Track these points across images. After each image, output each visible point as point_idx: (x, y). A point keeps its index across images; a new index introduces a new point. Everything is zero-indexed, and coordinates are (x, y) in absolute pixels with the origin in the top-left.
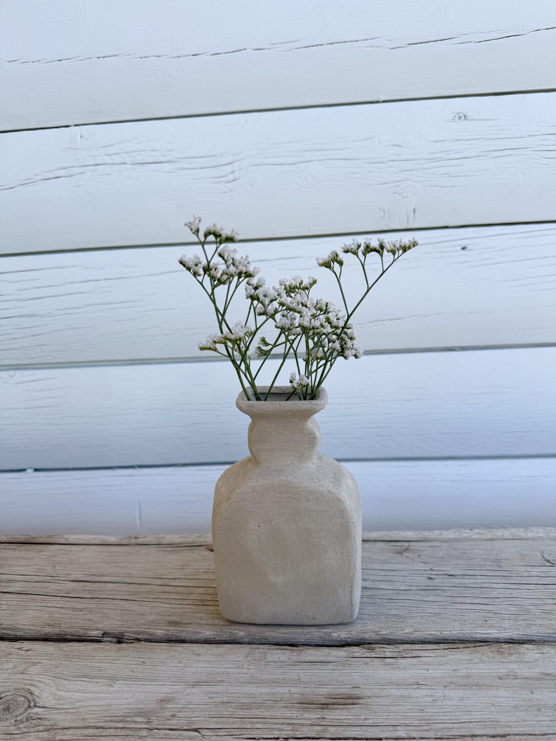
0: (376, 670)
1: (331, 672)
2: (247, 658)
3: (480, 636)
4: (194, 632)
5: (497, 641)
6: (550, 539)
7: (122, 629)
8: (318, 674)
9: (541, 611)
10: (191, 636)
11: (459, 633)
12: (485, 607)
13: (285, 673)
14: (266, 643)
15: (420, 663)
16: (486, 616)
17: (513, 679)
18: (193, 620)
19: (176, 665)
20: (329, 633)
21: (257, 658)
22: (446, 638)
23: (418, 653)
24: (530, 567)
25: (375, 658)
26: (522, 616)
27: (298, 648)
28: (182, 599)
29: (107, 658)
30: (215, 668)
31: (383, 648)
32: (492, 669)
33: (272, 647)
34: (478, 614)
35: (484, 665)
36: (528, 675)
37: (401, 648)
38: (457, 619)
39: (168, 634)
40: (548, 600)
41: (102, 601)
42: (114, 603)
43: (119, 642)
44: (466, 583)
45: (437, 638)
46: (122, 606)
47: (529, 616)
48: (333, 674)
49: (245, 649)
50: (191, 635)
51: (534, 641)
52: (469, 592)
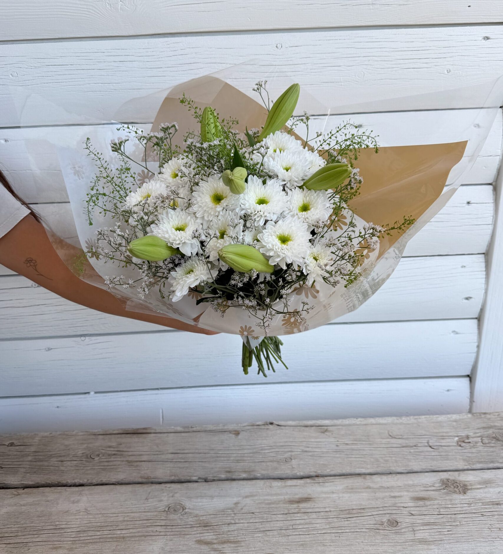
0: (317, 488)
1: (299, 489)
2: (264, 485)
3: (357, 472)
4: (238, 476)
6: (393, 424)
7: (206, 476)
8: (294, 490)
9: (384, 460)
11: (350, 471)
13: (281, 491)
14: (270, 478)
15: (333, 484)
16: (361, 463)
18: (236, 470)
19: (236, 490)
20: (296, 473)
22: (344, 474)
23: (333, 480)
24: (382, 439)
25: (316, 483)
27: (284, 480)
29: (205, 488)
30: (252, 490)
31: (319, 478)
32: (361, 485)
33: (273, 480)
34: (357, 462)
36: (375, 487)
37: (327, 478)
38: (349, 465)
39: (227, 477)
40: (387, 455)
41: (191, 463)
42: (197, 463)
43: (207, 481)
45: (341, 474)
46: (201, 465)
47: (378, 462)
49: (262, 482)
51: (379, 473)
52: (354, 452)
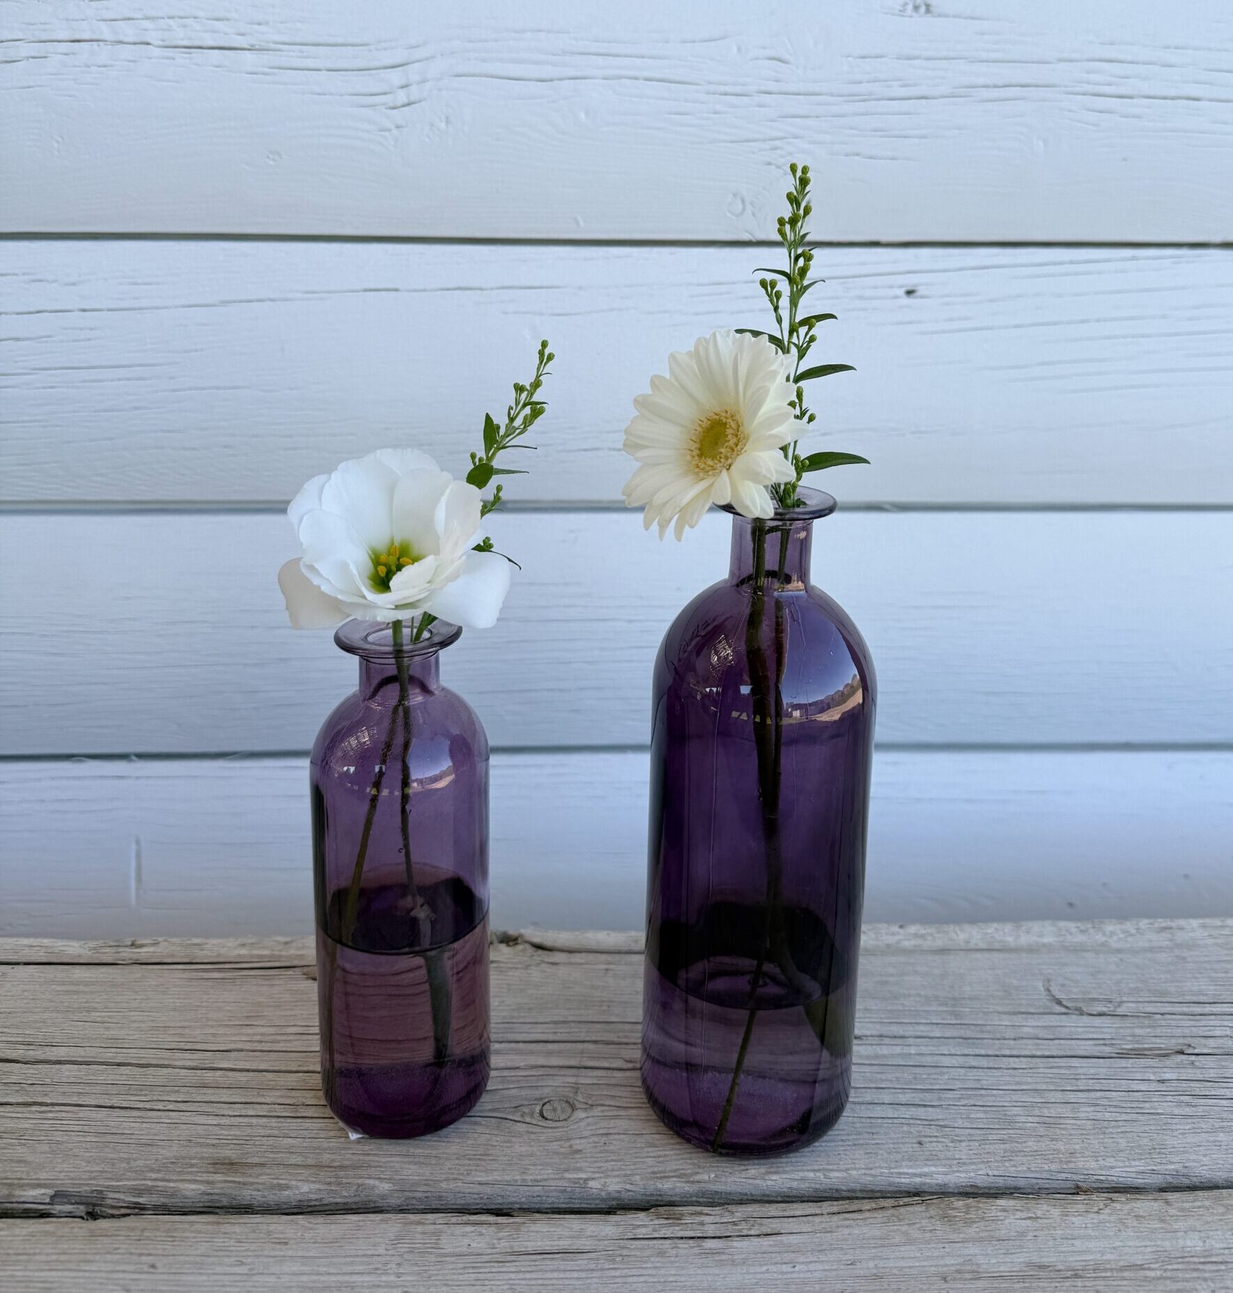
0: (683, 1268)
1: (583, 1275)
2: (395, 1248)
3: (907, 1181)
4: (273, 1187)
5: (943, 1193)
6: (1066, 949)
8: (554, 1282)
9: (1037, 1119)
10: (265, 1197)
11: (865, 1174)
12: (921, 1112)
13: (482, 1283)
14: (439, 1207)
15: (777, 1249)
16: (923, 1134)
17: (971, 1279)
18: (272, 1156)
19: (228, 1269)
20: (582, 1182)
21: (418, 1245)
22: (836, 1187)
23: (775, 1225)
24: (1020, 1016)
25: (682, 1238)
26: (998, 1132)
27: (511, 1220)
28: (246, 1103)
29: (63, 1258)
30: (322, 1274)
31: (701, 1214)
32: (928, 1257)
33: (454, 1220)
34: (905, 1128)
35: (913, 1248)
36: (1002, 1269)
37: (739, 1214)
38: (861, 1142)
39: (212, 1191)
40: (1053, 1093)
41: (51, 1112)
42: (81, 1115)
43: (93, 1216)
44: (884, 1056)
45: (818, 1186)
46: (99, 1123)
47: (1011, 1132)
48: (589, 1281)
49: (390, 1226)
50: (266, 1194)
51: (1020, 1188)
52: (889, 1076)
